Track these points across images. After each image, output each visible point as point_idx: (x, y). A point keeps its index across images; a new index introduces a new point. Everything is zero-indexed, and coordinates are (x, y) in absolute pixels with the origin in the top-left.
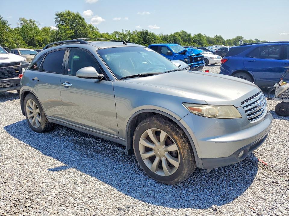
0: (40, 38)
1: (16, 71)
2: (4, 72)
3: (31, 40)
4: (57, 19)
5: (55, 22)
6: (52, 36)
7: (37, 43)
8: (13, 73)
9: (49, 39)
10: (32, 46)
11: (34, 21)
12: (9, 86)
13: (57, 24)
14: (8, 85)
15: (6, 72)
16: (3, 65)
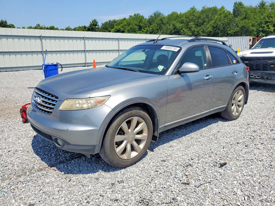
1: (271, 65)
2: (253, 65)
8: (268, 67)
12: (258, 78)
14: (258, 76)
15: (262, 65)
16: (261, 58)
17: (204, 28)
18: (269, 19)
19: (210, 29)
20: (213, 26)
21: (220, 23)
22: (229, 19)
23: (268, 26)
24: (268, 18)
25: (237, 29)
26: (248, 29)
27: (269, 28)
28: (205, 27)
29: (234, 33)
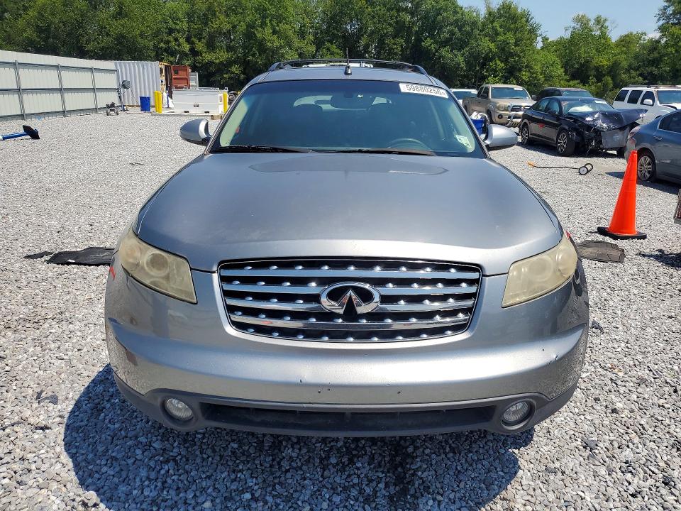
0: (603, 61)
3: (582, 65)
4: (665, 9)
5: (656, 18)
6: (636, 57)
7: (593, 72)
9: (625, 64)
10: (578, 81)
11: (605, 20)
13: (661, 22)
17: (8, 30)
18: (175, 23)
19: (29, 33)
20: (38, 26)
21: (56, 20)
22: (79, 12)
23: (176, 40)
24: (173, 21)
25: (107, 41)
26: (134, 43)
27: (179, 45)
28: (11, 27)
29: (102, 49)
